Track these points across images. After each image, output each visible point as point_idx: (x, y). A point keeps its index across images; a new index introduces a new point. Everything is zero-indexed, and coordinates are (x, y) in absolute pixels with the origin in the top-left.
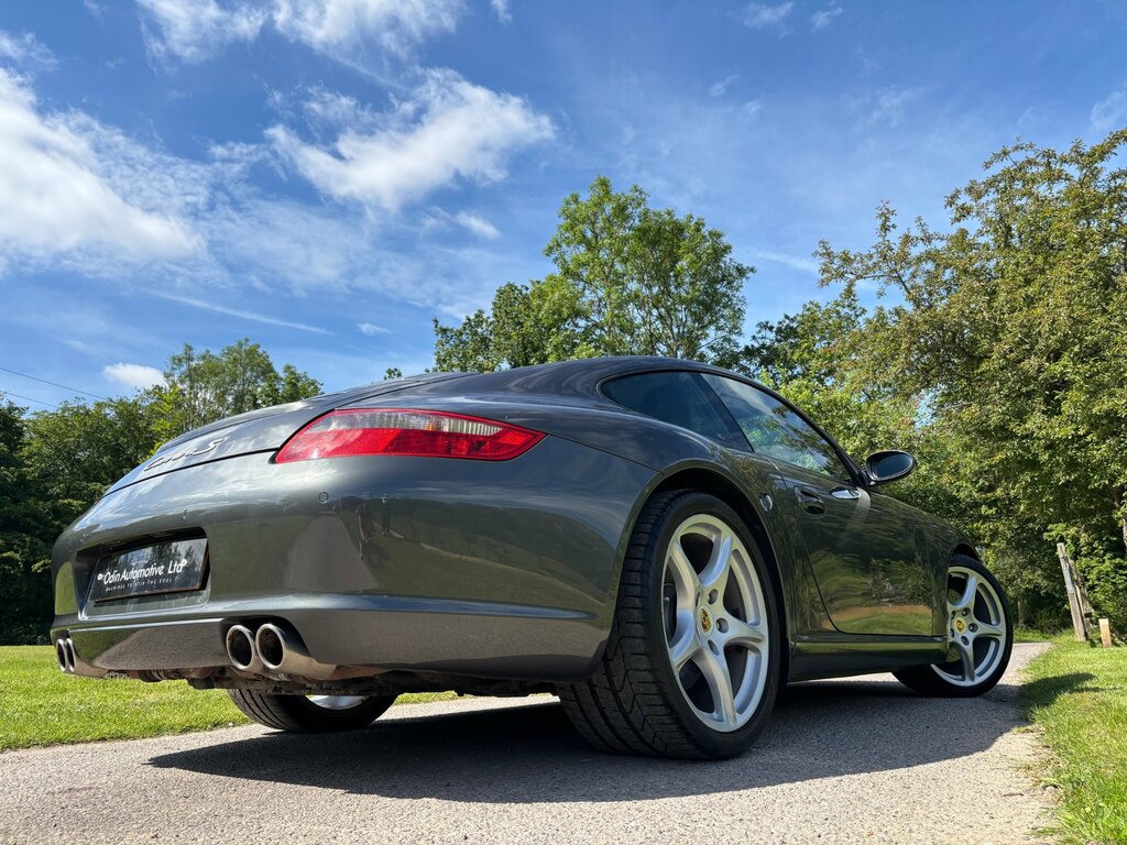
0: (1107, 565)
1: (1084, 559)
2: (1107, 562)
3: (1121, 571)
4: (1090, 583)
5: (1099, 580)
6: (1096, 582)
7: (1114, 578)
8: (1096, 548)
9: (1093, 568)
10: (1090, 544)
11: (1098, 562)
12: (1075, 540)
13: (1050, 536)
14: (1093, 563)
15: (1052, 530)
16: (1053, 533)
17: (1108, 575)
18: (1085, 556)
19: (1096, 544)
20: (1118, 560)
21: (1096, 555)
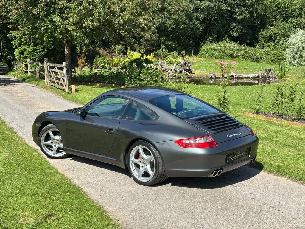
0: (31, 49)
1: (23, 46)
2: (31, 48)
3: (35, 51)
4: (25, 55)
5: (28, 54)
6: (27, 55)
7: (33, 54)
8: (27, 42)
9: (26, 50)
10: (26, 40)
11: (28, 47)
12: (21, 39)
13: (10, 36)
14: (26, 48)
15: (11, 33)
16: (12, 35)
17: (31, 53)
18: (23, 45)
19: (28, 41)
20: (35, 47)
21: (27, 45)
